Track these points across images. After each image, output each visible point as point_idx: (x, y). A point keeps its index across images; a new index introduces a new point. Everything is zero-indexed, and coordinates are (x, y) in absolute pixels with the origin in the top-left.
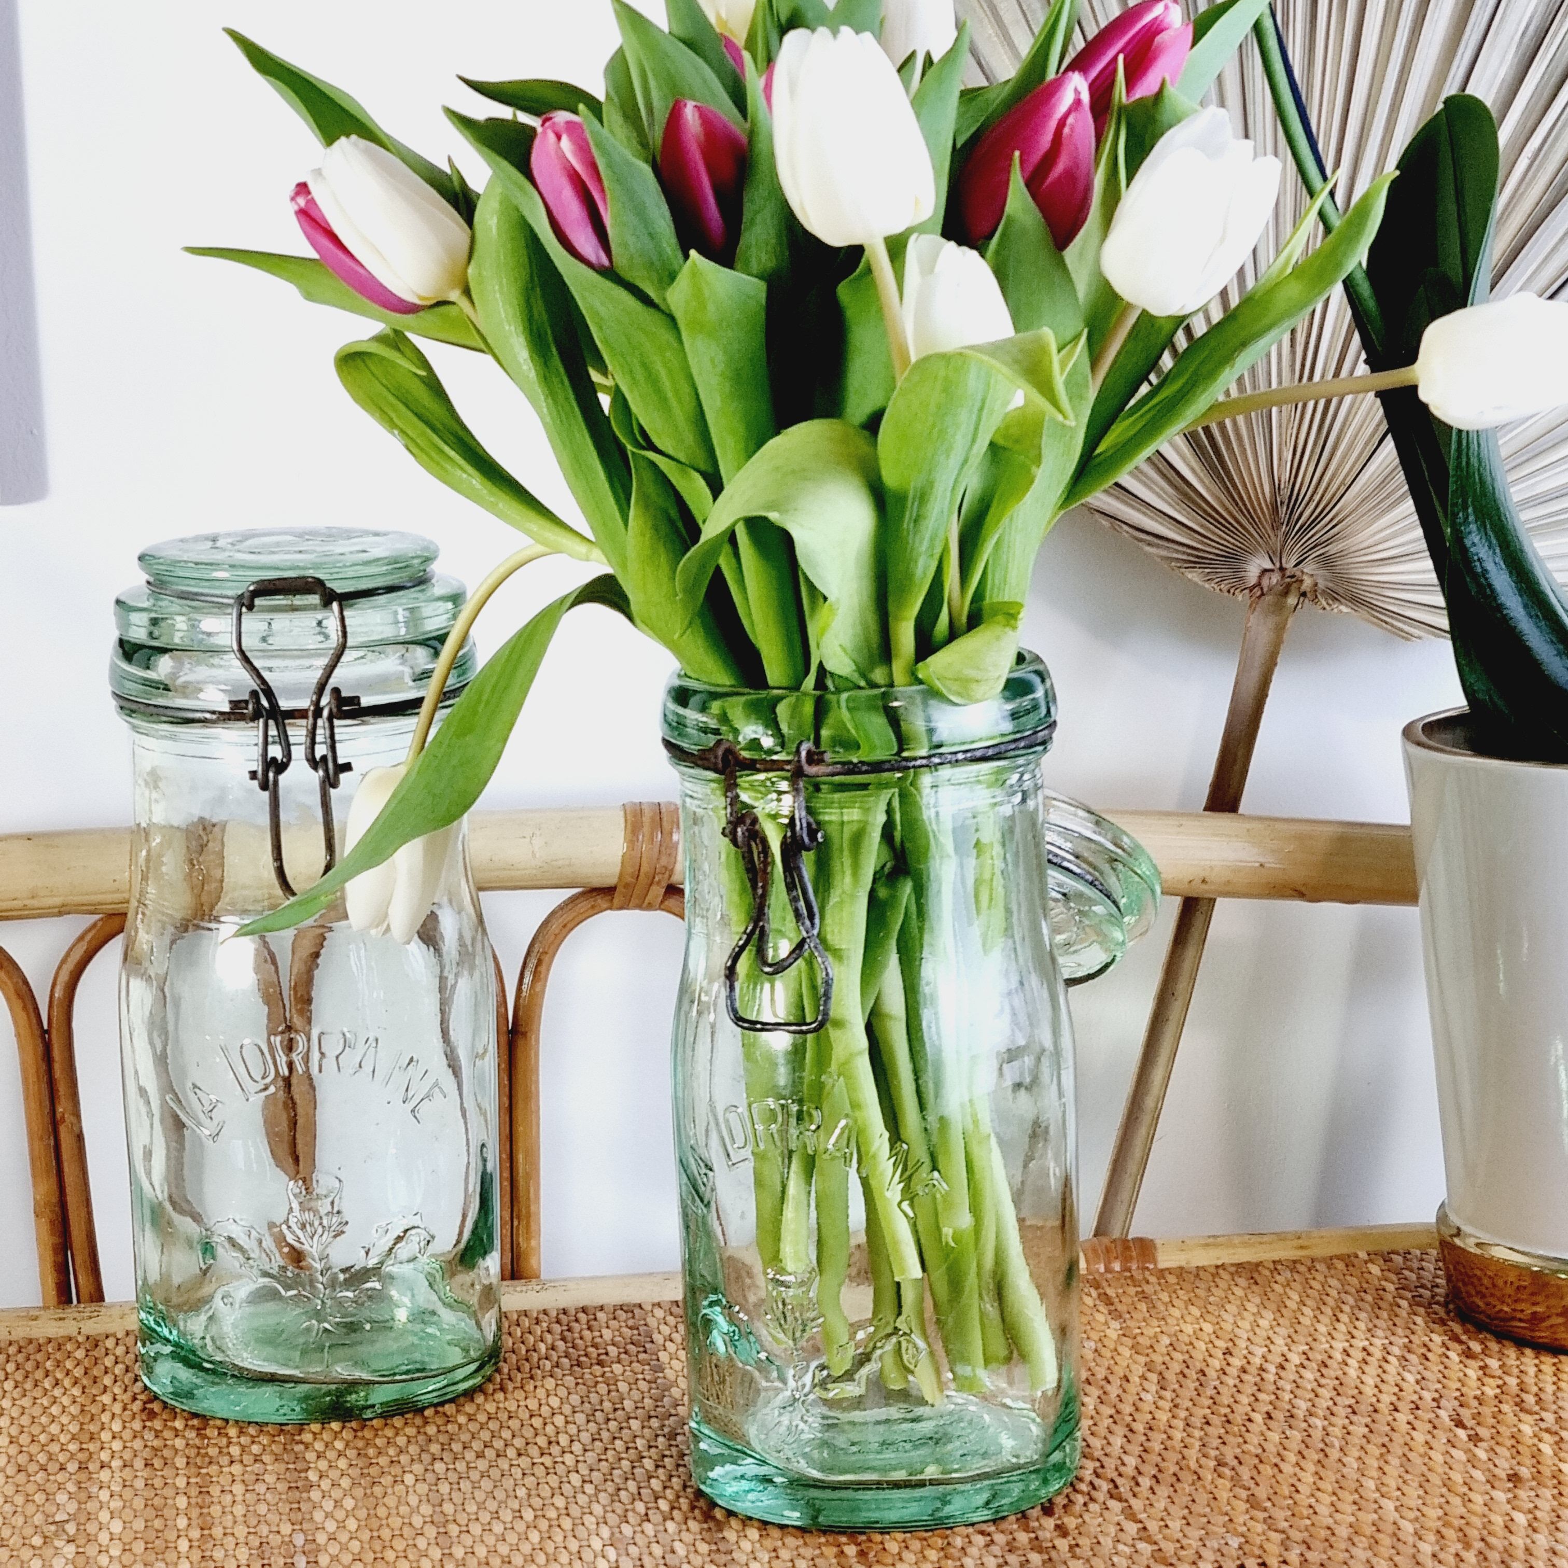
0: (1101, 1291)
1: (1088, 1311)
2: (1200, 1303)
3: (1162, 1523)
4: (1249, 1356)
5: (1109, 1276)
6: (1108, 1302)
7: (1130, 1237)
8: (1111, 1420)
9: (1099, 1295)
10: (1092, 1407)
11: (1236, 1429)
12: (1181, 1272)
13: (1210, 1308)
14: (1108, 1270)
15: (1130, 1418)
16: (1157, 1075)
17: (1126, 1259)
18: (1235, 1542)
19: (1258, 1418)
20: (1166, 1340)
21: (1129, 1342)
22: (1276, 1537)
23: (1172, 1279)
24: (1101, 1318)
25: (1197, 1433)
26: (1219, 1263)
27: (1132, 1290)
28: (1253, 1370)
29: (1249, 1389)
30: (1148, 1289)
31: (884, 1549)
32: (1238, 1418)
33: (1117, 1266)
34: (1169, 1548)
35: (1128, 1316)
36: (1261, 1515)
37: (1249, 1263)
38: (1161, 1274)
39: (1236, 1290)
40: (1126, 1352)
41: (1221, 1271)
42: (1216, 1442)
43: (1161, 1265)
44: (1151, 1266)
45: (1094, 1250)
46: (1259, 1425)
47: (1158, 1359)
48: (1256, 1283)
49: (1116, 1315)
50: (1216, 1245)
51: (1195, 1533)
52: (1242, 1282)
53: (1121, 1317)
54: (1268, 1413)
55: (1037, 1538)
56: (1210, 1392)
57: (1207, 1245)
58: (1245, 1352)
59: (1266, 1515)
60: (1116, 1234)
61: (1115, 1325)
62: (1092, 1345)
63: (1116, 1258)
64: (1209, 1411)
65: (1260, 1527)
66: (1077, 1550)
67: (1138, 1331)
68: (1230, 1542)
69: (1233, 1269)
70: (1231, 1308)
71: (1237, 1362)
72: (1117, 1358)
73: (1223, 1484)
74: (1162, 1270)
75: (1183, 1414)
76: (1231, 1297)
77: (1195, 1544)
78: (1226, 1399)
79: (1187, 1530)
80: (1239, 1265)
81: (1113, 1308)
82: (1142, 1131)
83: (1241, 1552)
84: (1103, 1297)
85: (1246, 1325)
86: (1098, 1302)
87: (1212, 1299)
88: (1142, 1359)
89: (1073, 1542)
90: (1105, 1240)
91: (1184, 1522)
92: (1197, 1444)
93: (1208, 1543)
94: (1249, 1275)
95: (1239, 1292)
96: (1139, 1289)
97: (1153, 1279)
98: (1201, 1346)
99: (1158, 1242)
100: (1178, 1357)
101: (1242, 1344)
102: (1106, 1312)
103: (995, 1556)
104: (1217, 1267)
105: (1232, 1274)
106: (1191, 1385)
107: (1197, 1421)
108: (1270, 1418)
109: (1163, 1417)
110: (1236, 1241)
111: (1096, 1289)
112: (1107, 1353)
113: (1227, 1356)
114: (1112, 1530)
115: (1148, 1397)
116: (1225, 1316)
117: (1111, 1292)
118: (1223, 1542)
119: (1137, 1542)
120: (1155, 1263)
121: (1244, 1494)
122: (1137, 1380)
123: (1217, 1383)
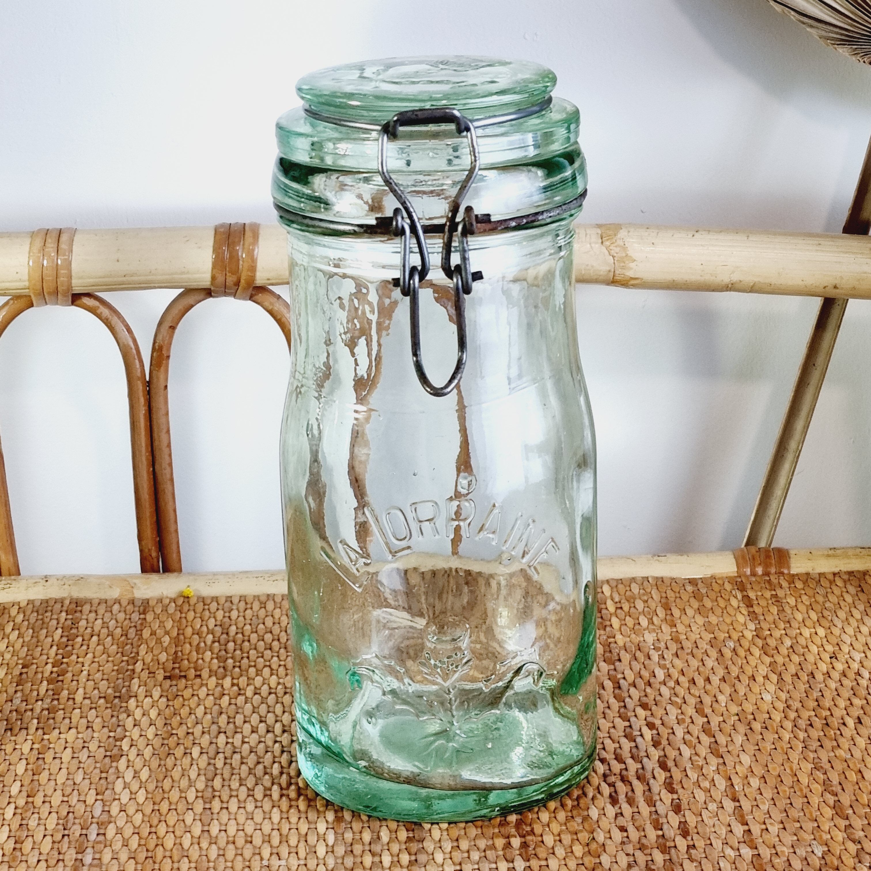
0: (745, 593)
1: (732, 613)
2: (818, 608)
3: (764, 827)
4: (850, 661)
5: (754, 579)
6: (749, 605)
7: (772, 546)
8: (737, 718)
9: (743, 596)
10: (724, 704)
11: (832, 732)
12: (806, 578)
13: (826, 613)
14: (754, 574)
15: (752, 717)
16: (799, 425)
17: (767, 566)
18: (819, 851)
19: (851, 722)
20: (788, 642)
21: (760, 642)
22: (853, 848)
23: (799, 585)
24: (741, 619)
25: (802, 735)
26: (836, 570)
27: (768, 594)
28: (851, 675)
29: (846, 693)
30: (780, 593)
31: (542, 842)
32: (835, 722)
33: (760, 570)
34: (766, 853)
35: (762, 618)
36: (843, 823)
37: (859, 571)
38: (792, 579)
39: (846, 596)
40: (757, 652)
41: (837, 579)
42: (815, 745)
43: (793, 571)
44: (786, 571)
45: (743, 557)
46: (851, 730)
47: (780, 660)
48: (862, 591)
49: (753, 616)
50: (834, 556)
51: (789, 839)
52: (852, 589)
53: (756, 618)
54: (859, 718)
55: (663, 836)
56: (816, 694)
57: (828, 556)
58: (847, 656)
59: (847, 823)
60: (762, 544)
61: (752, 626)
62: (732, 644)
63: (760, 564)
64: (813, 713)
65: (840, 836)
66: (693, 852)
67: (769, 633)
68: (816, 851)
69: (846, 577)
70: (842, 614)
71: (840, 666)
72: (750, 658)
73: (817, 789)
74: (793, 575)
75: (792, 715)
76: (842, 603)
77: (787, 850)
78: (827, 703)
79: (783, 833)
80: (851, 573)
81: (751, 610)
82: (786, 466)
83: (823, 862)
84: (746, 599)
85: (850, 631)
86: (742, 605)
87: (828, 605)
88: (768, 660)
89: (691, 843)
90: (753, 549)
91: (781, 826)
92: (801, 745)
93: (797, 851)
94: (857, 584)
95: (849, 599)
96: (774, 593)
97: (785, 584)
98: (814, 649)
99: (792, 552)
100: (796, 659)
101: (846, 648)
102: (746, 613)
103: (627, 855)
104: (834, 574)
105: (845, 582)
106: (802, 687)
107: (802, 723)
108: (860, 722)
109: (777, 717)
110: (851, 552)
111: (741, 591)
112: (742, 652)
113: (834, 660)
114: (723, 831)
115: (768, 697)
116: (836, 621)
117: (752, 595)
118: (809, 850)
119: (742, 845)
120: (789, 568)
121: (831, 799)
122: (762, 679)
123: (823, 685)
